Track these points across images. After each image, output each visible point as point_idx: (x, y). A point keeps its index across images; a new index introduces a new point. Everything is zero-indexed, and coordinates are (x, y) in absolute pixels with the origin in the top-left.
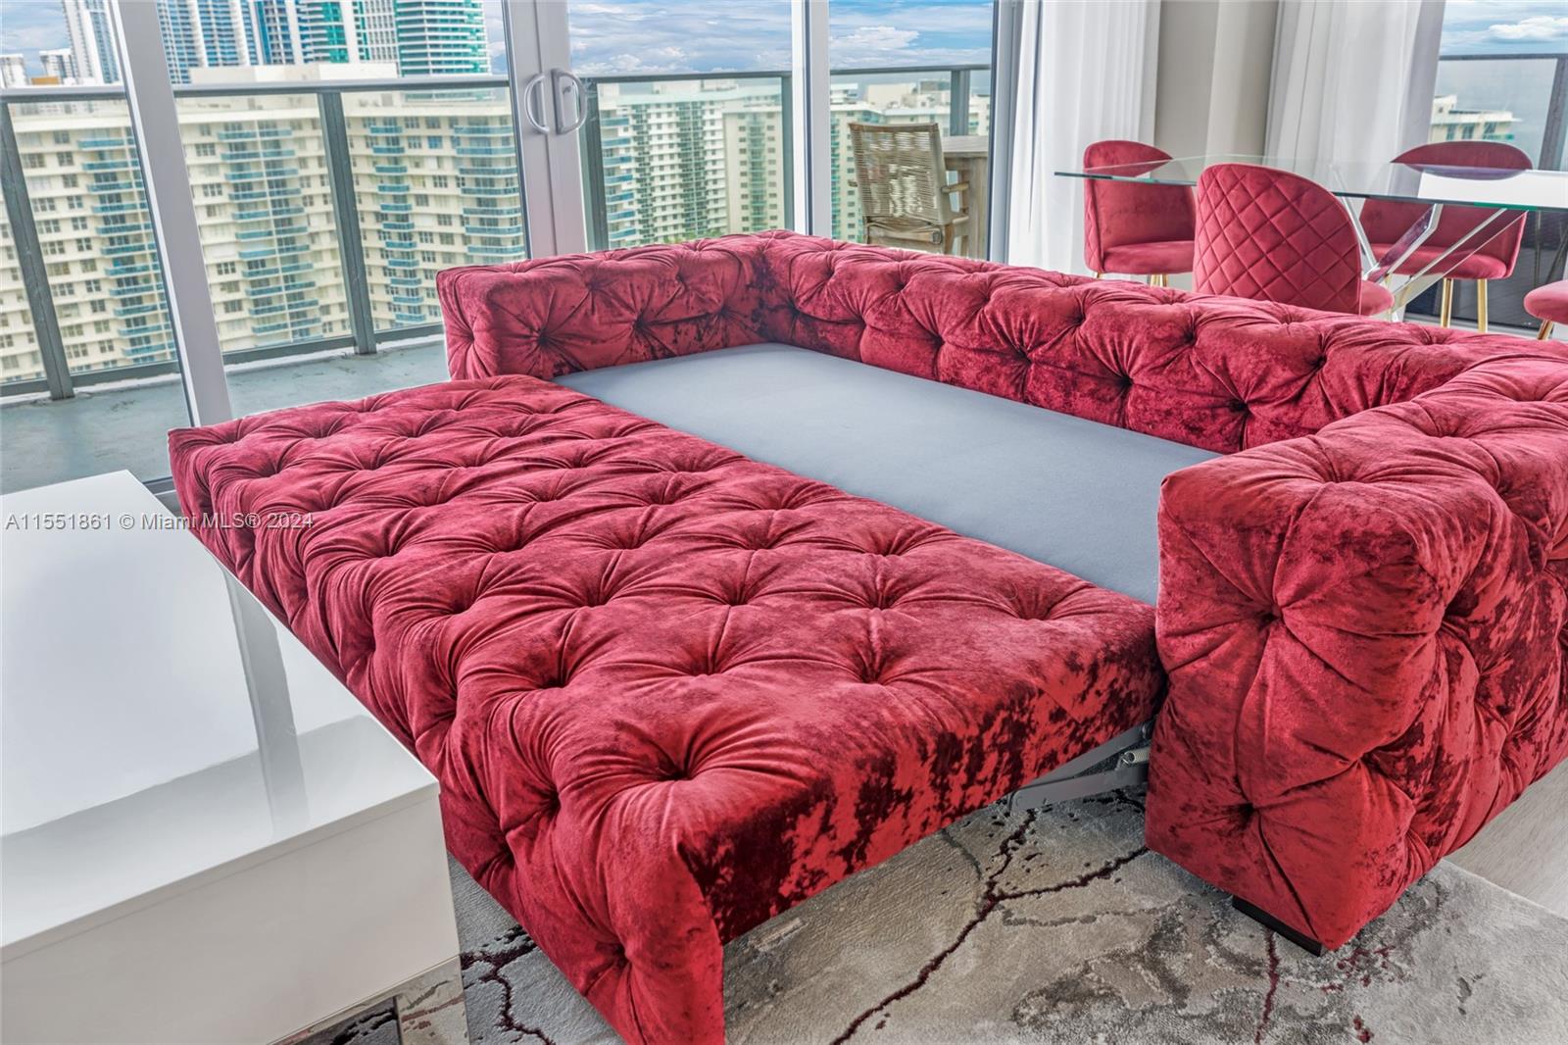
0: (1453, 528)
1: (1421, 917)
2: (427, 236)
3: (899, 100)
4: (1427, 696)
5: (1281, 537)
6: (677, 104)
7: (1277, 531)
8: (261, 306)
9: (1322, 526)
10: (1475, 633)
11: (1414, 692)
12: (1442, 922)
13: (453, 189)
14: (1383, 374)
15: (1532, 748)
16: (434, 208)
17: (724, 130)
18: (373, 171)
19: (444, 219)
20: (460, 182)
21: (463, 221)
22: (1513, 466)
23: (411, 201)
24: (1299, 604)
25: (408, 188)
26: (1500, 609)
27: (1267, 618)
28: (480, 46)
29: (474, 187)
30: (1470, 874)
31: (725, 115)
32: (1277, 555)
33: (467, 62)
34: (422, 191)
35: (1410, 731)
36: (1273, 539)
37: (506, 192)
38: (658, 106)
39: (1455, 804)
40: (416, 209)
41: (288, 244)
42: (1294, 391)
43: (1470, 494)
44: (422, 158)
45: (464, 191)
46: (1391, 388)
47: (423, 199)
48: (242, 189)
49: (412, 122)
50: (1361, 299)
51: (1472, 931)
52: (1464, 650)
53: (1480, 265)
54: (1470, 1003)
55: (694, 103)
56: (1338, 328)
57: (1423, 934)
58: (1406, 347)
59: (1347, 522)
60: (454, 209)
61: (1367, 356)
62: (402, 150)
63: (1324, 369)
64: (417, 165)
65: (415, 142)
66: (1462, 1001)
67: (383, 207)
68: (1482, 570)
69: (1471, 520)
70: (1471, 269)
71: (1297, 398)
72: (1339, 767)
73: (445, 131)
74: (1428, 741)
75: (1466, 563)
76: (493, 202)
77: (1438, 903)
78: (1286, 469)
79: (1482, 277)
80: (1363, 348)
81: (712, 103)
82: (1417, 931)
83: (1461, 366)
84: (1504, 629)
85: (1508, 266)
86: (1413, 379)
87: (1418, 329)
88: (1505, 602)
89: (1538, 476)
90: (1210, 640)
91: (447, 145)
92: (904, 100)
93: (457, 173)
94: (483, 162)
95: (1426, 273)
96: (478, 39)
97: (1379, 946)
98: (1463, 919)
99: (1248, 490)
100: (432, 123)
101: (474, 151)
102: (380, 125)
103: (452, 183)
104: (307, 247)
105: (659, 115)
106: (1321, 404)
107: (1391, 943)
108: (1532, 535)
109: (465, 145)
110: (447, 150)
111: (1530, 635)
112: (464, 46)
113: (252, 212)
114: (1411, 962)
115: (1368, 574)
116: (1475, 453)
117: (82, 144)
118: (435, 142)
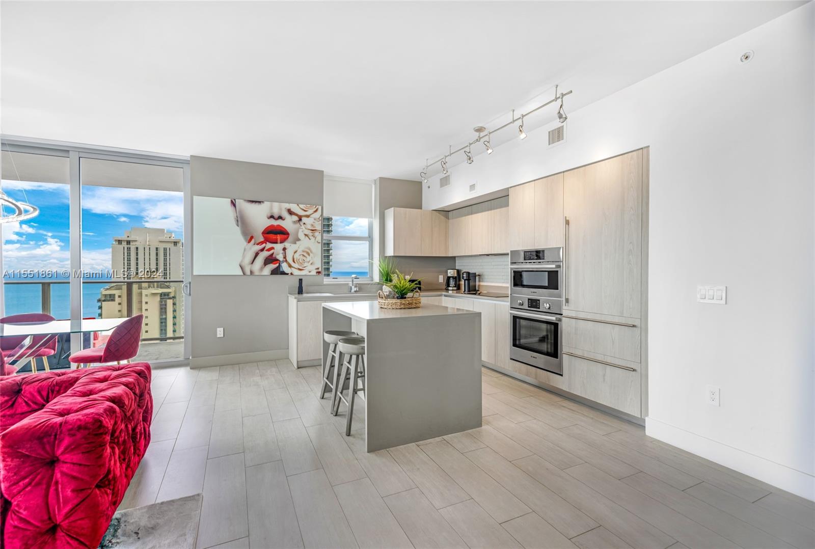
0: (108, 414)
1: (116, 528)
4: (110, 460)
5: (56, 435)
7: (54, 434)
9: (71, 427)
10: (116, 440)
11: (107, 460)
12: (123, 525)
14: (49, 388)
15: (130, 469)
22: (113, 397)
24: (66, 451)
26: (120, 432)
27: (53, 462)
30: (124, 511)
32: (55, 442)
35: (108, 471)
36: (53, 437)
39: (118, 490)
42: (10, 403)
43: (108, 406)
46: (53, 391)
50: (6, 371)
51: (131, 521)
52: (115, 446)
53: (45, 352)
54: (140, 535)
56: (23, 379)
57: (119, 531)
58: (53, 379)
59: (79, 423)
61: (40, 384)
63: (22, 393)
66: (137, 536)
68: (116, 423)
69: (110, 412)
70: (42, 354)
71: (12, 405)
72: (90, 491)
74: (112, 473)
75: (112, 422)
77: (119, 522)
78: (47, 418)
79: (44, 356)
80: (38, 382)
82: (117, 531)
83: (77, 379)
84: (122, 438)
85: (55, 350)
86: (61, 387)
87: (53, 373)
88: (122, 430)
89: (120, 397)
90: (30, 479)
95: (26, 357)
97: (108, 542)
98: (128, 520)
99: (38, 427)
106: (24, 404)
107: (111, 538)
108: (123, 411)
111: (126, 438)
114: (119, 539)
115: (89, 434)
116: (102, 397)
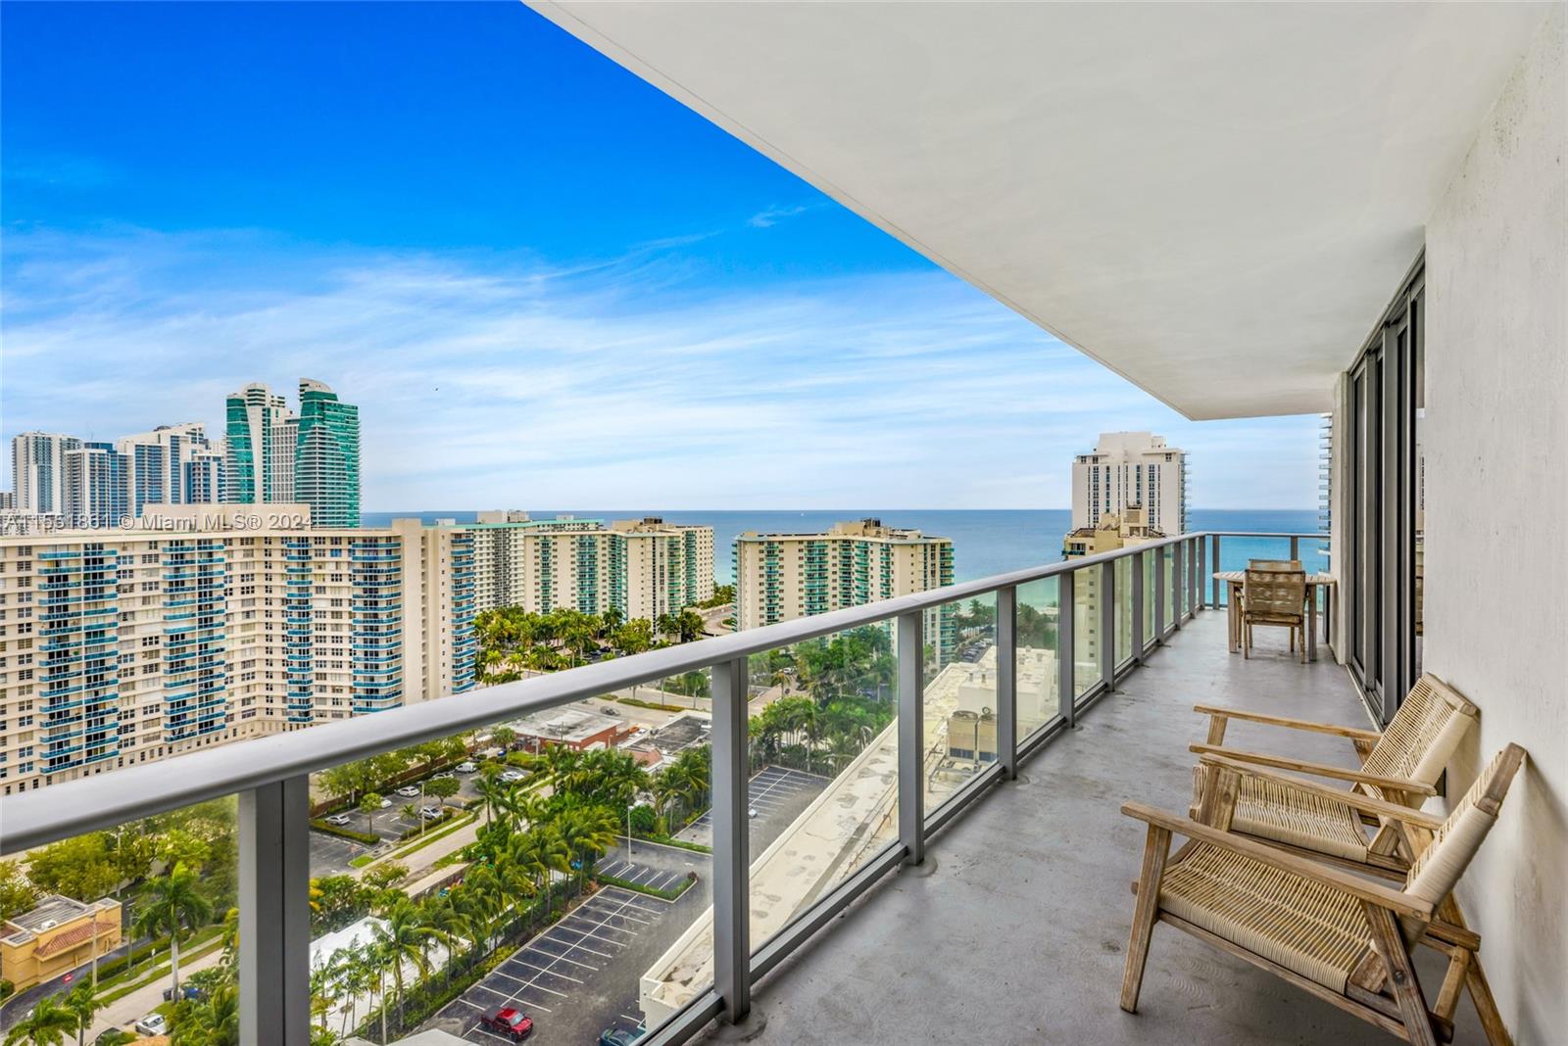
2: (321, 614)
3: (632, 528)
6: (493, 530)
8: (176, 666)
13: (346, 582)
16: (329, 595)
17: (524, 545)
18: (285, 571)
19: (336, 602)
20: (351, 578)
21: (351, 602)
23: (312, 591)
25: (311, 582)
28: (355, 494)
29: (362, 581)
31: (525, 536)
33: (344, 503)
34: (322, 584)
37: (386, 584)
38: (481, 530)
40: (315, 596)
41: (206, 622)
44: (324, 562)
45: (355, 584)
47: (321, 589)
48: (176, 585)
49: (319, 540)
55: (504, 529)
60: (345, 595)
62: (310, 558)
64: (320, 567)
65: (321, 553)
67: (289, 595)
73: (345, 546)
76: (376, 590)
81: (516, 529)
91: (345, 554)
92: (636, 528)
93: (350, 572)
94: (371, 566)
96: (355, 490)
100: (336, 540)
101: (364, 558)
102: (295, 542)
103: (345, 579)
104: (223, 624)
105: (481, 536)
109: (358, 554)
110: (345, 557)
112: (344, 494)
113: (182, 600)
117: (41, 556)
118: (336, 552)
